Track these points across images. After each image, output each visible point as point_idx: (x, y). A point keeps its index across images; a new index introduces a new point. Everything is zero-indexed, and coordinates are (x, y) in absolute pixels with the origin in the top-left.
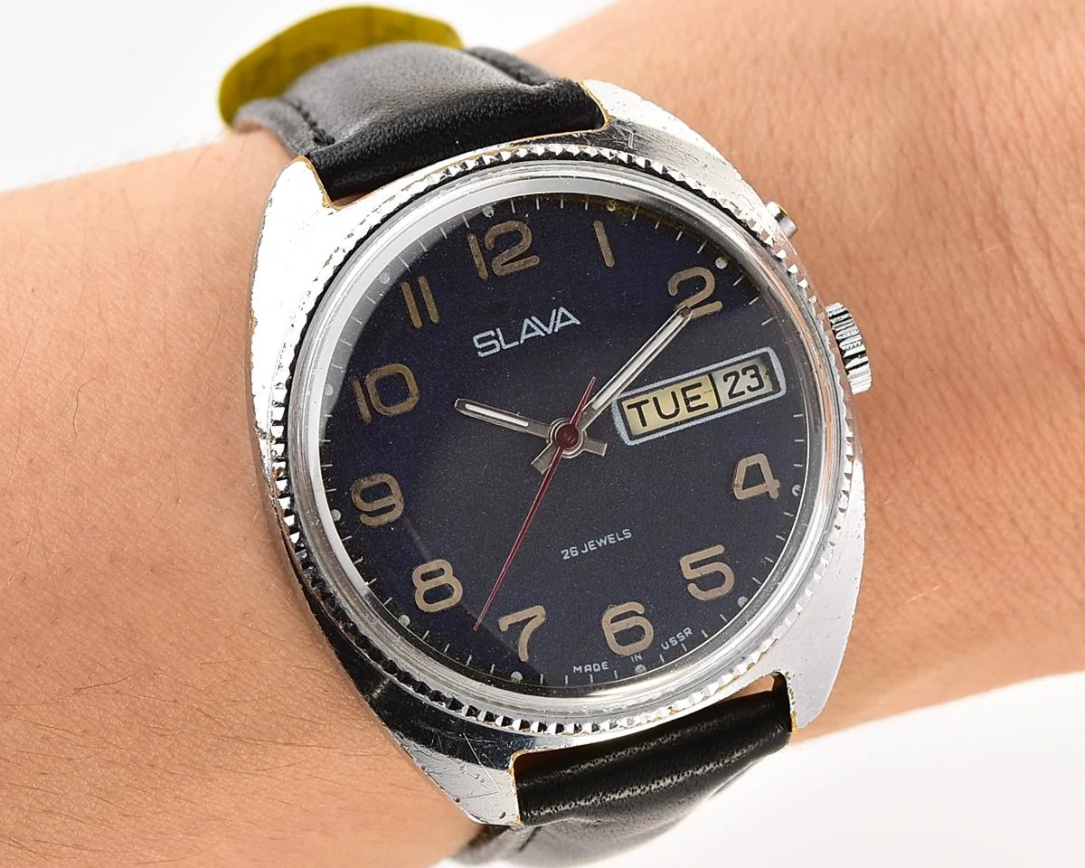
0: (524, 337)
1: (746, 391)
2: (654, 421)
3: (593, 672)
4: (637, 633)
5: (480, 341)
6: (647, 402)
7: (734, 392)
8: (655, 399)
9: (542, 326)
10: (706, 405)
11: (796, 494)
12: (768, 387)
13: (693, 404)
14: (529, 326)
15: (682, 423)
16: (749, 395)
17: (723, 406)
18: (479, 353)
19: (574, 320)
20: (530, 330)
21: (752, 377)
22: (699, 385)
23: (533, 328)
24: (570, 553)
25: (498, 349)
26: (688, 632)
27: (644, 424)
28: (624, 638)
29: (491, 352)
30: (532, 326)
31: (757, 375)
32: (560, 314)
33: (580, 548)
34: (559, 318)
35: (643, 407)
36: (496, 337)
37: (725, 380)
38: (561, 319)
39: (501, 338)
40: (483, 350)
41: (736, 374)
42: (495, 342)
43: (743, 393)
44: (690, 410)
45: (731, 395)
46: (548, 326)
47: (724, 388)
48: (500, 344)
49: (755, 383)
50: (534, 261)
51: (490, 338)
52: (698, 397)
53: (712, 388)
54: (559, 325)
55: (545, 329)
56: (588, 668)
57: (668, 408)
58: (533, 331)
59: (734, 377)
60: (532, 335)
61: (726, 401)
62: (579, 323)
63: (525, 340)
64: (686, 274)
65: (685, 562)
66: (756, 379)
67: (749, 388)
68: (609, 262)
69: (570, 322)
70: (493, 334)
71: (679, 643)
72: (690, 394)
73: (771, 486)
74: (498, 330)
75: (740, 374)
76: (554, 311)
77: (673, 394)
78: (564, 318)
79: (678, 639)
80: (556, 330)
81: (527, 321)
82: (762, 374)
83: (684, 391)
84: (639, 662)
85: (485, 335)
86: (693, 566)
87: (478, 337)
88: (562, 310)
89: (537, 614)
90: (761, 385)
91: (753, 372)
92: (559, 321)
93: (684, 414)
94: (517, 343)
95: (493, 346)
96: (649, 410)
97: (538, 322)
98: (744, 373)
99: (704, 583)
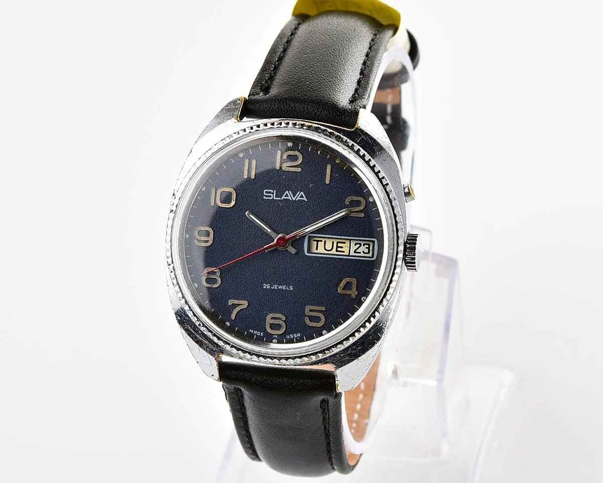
0: (283, 197)
1: (362, 253)
2: (321, 249)
3: (257, 335)
4: (278, 327)
5: (266, 192)
6: (321, 241)
7: (357, 251)
8: (325, 242)
9: (292, 196)
10: (344, 252)
11: (363, 300)
12: (370, 255)
13: (339, 249)
14: (287, 194)
15: (331, 254)
16: (362, 254)
17: (350, 255)
18: (264, 197)
19: (305, 199)
20: (287, 195)
21: (366, 248)
22: (345, 243)
23: (288, 195)
24: (266, 286)
25: (272, 198)
26: (299, 335)
27: (317, 249)
28: (273, 326)
29: (269, 198)
30: (288, 194)
31: (369, 248)
32: (301, 194)
33: (271, 286)
34: (300, 195)
35: (319, 243)
36: (273, 193)
37: (355, 245)
38: (300, 196)
39: (274, 195)
40: (266, 196)
41: (360, 244)
42: (272, 195)
43: (360, 253)
44: (337, 251)
45: (355, 252)
46: (294, 197)
47: (353, 248)
48: (273, 197)
49: (366, 251)
50: (299, 170)
51: (270, 193)
52: (342, 247)
53: (349, 246)
54: (298, 198)
55: (293, 198)
56: (255, 332)
57: (329, 247)
58: (288, 196)
59: (359, 245)
60: (287, 198)
61: (352, 253)
62: (306, 200)
63: (284, 199)
64: (355, 198)
65: (308, 308)
66: (367, 249)
67: (363, 252)
68: (327, 182)
69: (303, 199)
70: (272, 191)
71: (294, 338)
72: (339, 245)
73: (354, 293)
74: (275, 191)
75: (362, 245)
76: (299, 192)
77: (333, 242)
78: (302, 196)
79: (293, 336)
80: (297, 200)
81: (287, 192)
82: (371, 248)
83: (338, 243)
84: (275, 338)
85: (269, 191)
86: (311, 311)
87: (266, 190)
88: (302, 193)
89: (245, 304)
90: (369, 253)
91: (368, 246)
92: (299, 197)
93: (333, 251)
94: (280, 199)
95: (270, 196)
96: (321, 244)
97: (291, 194)
98: (364, 245)
99: (312, 319)
